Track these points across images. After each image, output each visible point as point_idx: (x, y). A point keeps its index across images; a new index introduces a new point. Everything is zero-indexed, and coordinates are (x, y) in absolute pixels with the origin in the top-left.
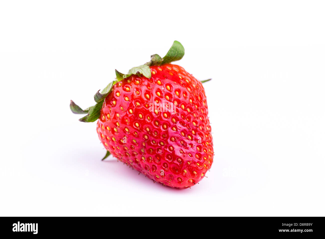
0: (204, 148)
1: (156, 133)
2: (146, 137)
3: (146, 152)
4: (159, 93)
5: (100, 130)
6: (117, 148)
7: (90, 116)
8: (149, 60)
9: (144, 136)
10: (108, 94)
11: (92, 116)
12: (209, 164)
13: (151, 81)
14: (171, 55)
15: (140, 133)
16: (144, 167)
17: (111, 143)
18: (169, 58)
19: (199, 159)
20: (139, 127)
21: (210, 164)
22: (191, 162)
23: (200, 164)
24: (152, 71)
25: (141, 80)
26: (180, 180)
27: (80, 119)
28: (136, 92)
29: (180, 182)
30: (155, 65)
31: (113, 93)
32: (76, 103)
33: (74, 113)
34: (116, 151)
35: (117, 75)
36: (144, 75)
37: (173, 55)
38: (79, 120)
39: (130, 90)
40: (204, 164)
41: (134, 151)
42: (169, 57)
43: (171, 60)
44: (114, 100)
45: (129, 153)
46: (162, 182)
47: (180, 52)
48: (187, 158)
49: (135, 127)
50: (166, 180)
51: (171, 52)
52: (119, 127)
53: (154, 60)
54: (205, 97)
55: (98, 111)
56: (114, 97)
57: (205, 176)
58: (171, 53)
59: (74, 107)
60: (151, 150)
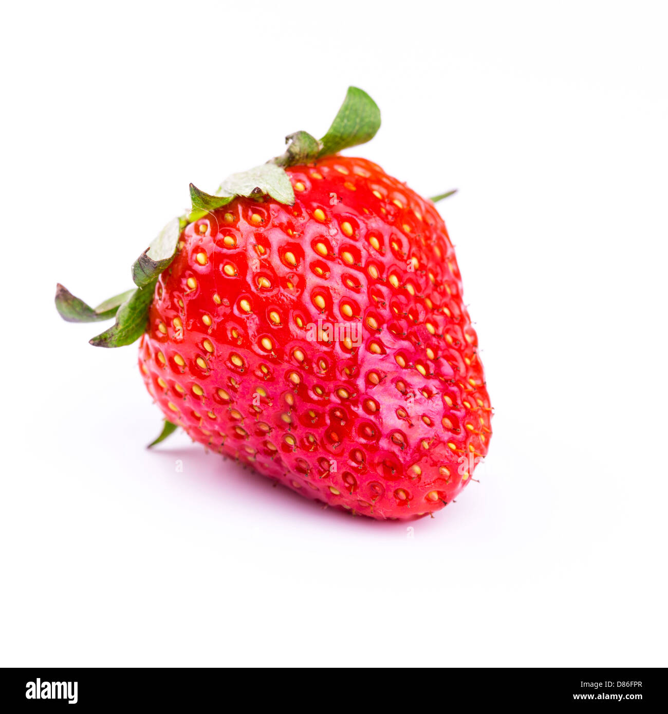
0: (464, 395)
1: (323, 365)
2: (295, 378)
3: (297, 423)
4: (322, 248)
5: (151, 366)
6: (208, 416)
7: (121, 327)
8: (281, 151)
9: (289, 377)
10: (171, 261)
11: (127, 327)
12: (481, 442)
13: (296, 213)
14: (342, 130)
15: (277, 367)
16: (292, 466)
17: (188, 403)
18: (337, 139)
19: (454, 430)
20: (273, 348)
21: (484, 444)
22: (432, 442)
23: (456, 445)
24: (293, 181)
25: (264, 211)
26: (402, 495)
27: (91, 340)
28: (256, 248)
29: (403, 503)
30: (299, 164)
31: (184, 254)
32: (74, 291)
33: (66, 319)
34: (206, 424)
35: (193, 199)
36: (274, 195)
37: (350, 130)
38: (89, 342)
39: (237, 242)
40: (468, 443)
41: (261, 420)
42: (335, 136)
43: (343, 143)
44: (190, 276)
45: (244, 428)
46: (347, 505)
47: (367, 120)
48: (418, 430)
49: (262, 353)
50: (362, 499)
51: (342, 121)
52: (212, 353)
53: (296, 150)
54: (452, 246)
55: (141, 312)
56: (190, 268)
57: (471, 479)
58: (343, 124)
59: (69, 304)
60: (313, 415)
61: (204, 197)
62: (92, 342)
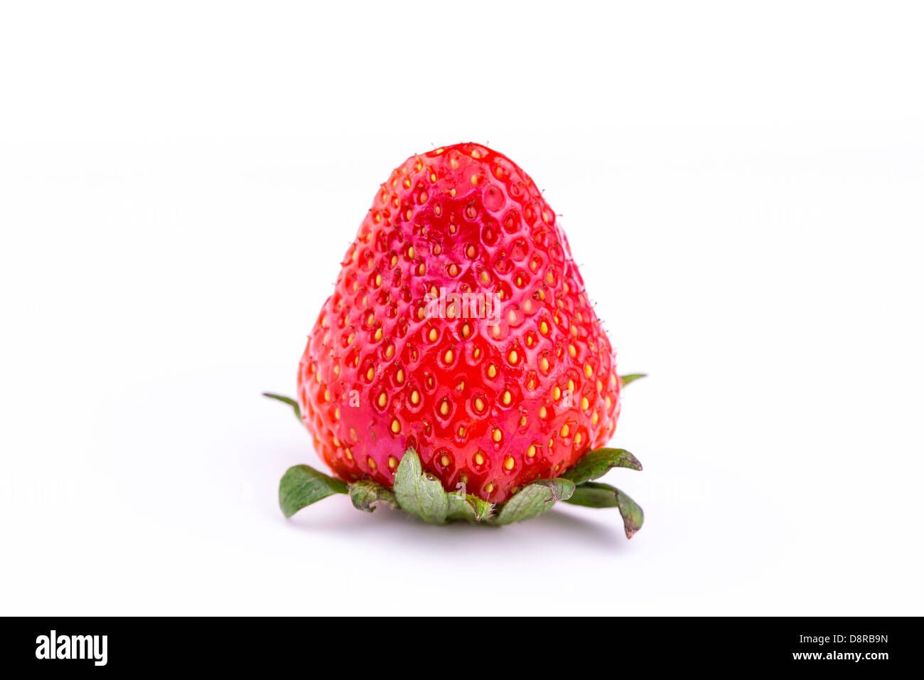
25: (435, 461)
56: (524, 465)
61: (474, 504)
62: (640, 468)
